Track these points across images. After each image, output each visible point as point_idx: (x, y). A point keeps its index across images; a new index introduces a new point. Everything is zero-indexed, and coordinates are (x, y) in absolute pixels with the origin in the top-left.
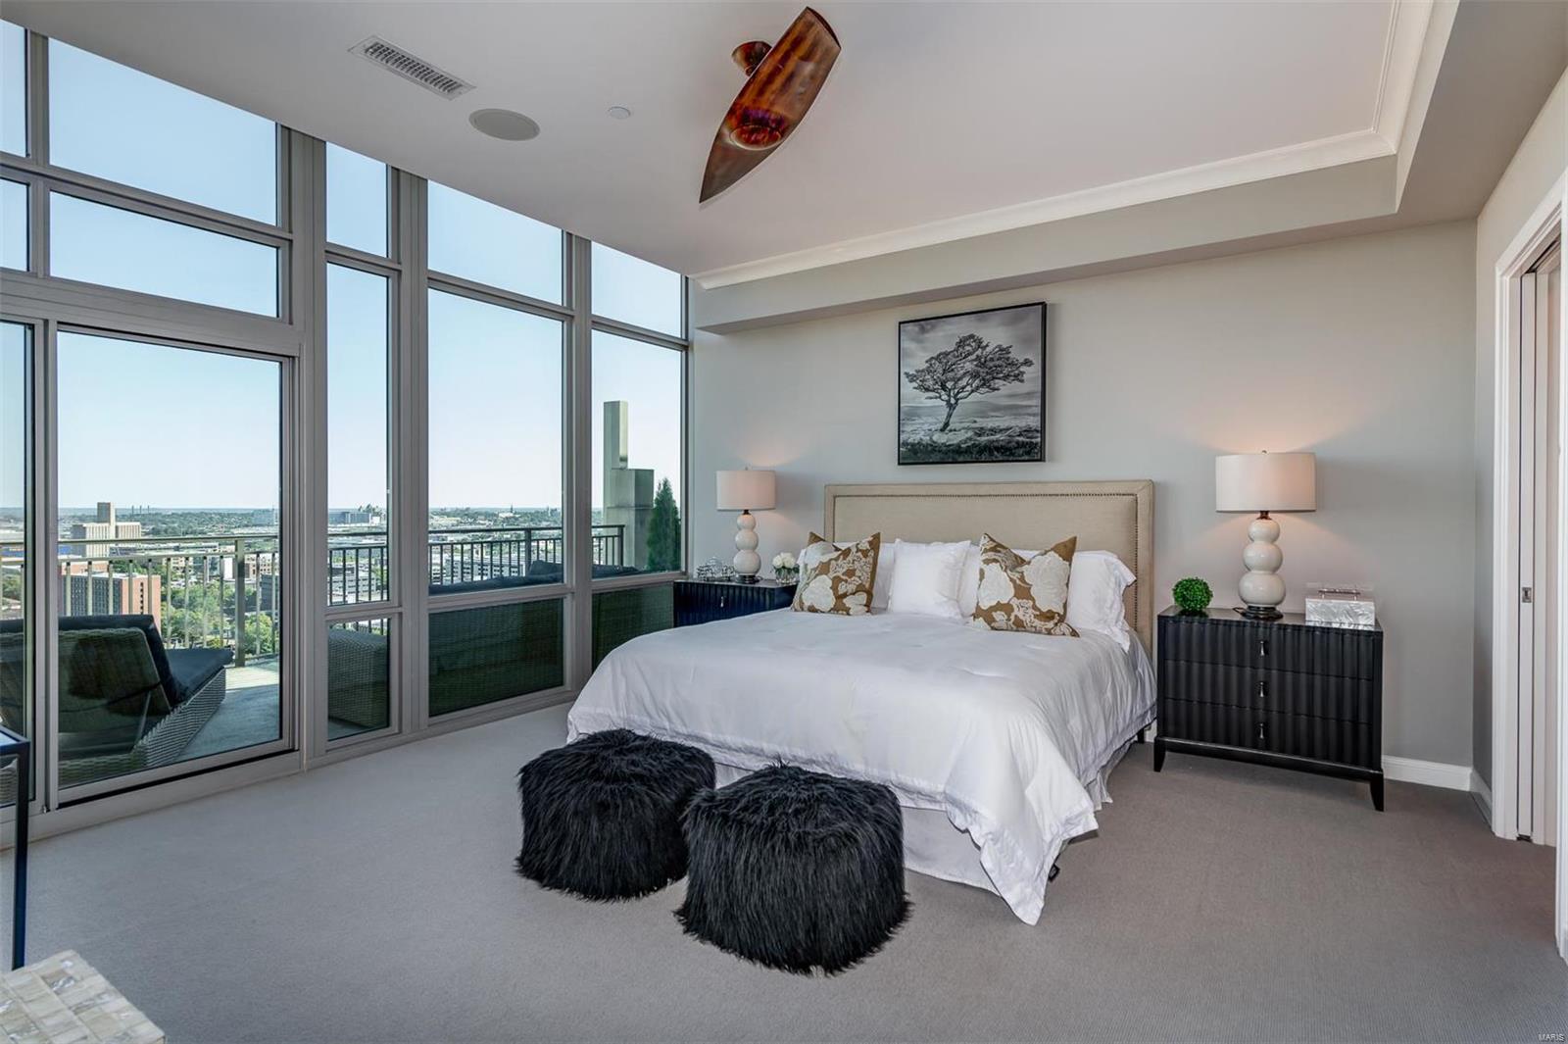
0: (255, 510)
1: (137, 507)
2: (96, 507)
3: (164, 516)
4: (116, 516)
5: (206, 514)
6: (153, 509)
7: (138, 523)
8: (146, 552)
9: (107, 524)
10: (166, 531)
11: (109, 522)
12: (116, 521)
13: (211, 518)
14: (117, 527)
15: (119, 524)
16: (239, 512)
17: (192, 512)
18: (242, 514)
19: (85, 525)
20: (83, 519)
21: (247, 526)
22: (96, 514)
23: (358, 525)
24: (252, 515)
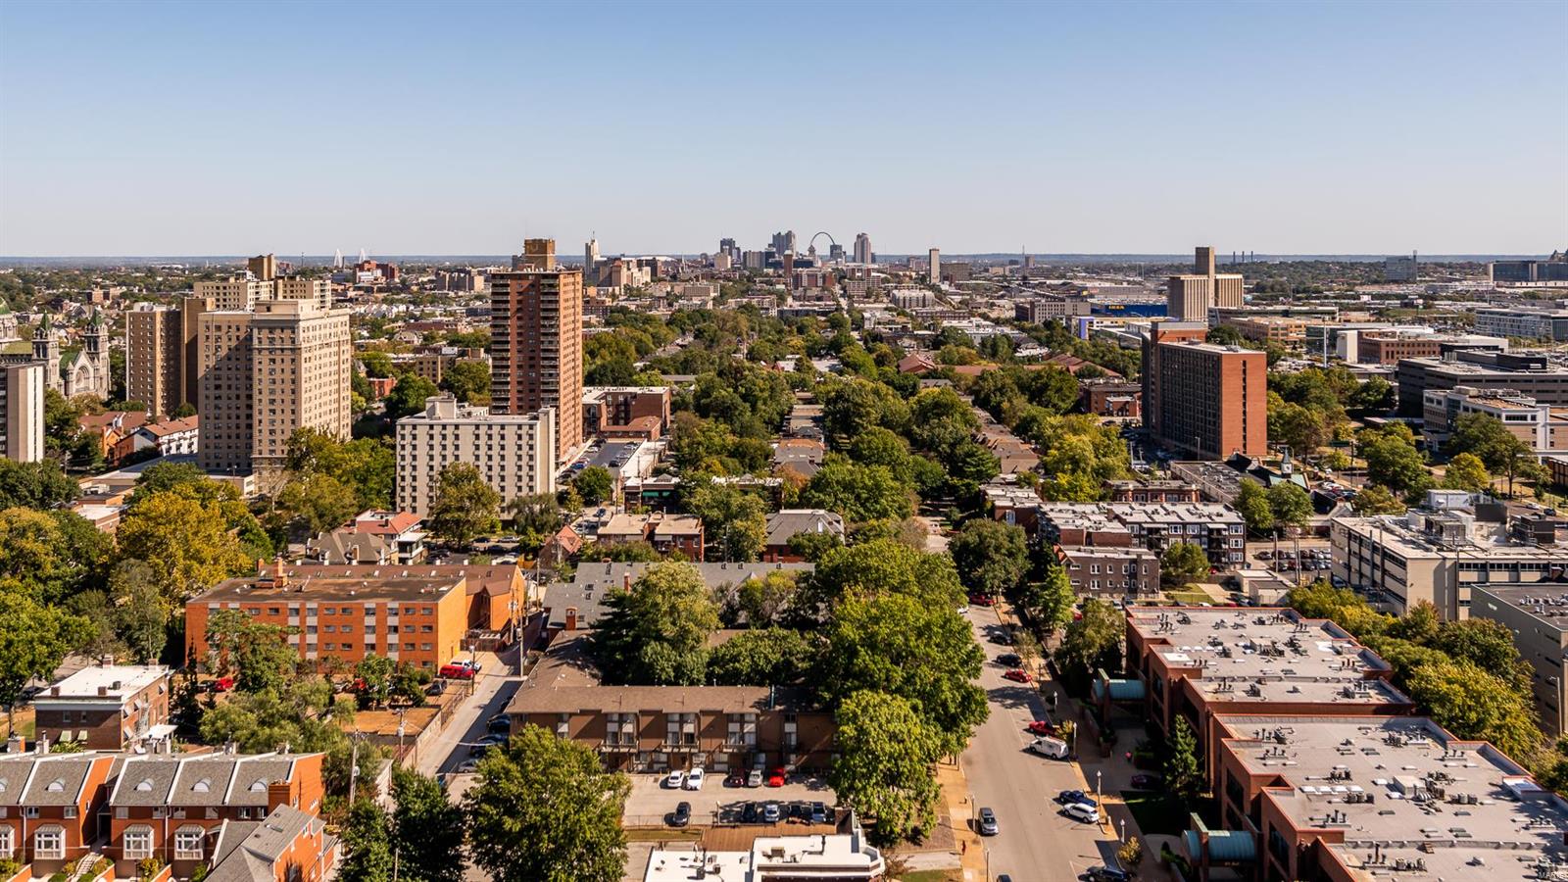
0: (1390, 258)
2: (1193, 253)
3: (1269, 267)
4: (1216, 266)
5: (1322, 263)
6: (1258, 256)
7: (1240, 276)
8: (1249, 318)
9: (1205, 277)
10: (1272, 288)
11: (1206, 273)
12: (1216, 272)
13: (1329, 270)
14: (1216, 281)
15: (1219, 277)
16: (1365, 261)
17: (1305, 260)
18: (1371, 264)
19: (1183, 277)
20: (1181, 269)
21: (1376, 282)
22: (1193, 261)
23: (1551, 284)
24: (1385, 265)
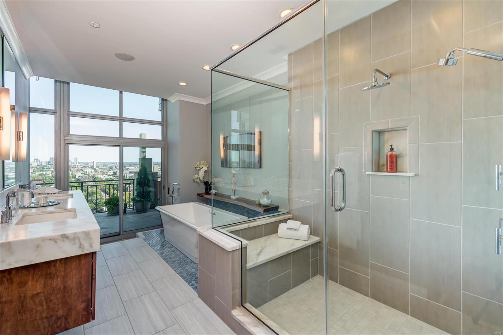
1: (158, 162)
